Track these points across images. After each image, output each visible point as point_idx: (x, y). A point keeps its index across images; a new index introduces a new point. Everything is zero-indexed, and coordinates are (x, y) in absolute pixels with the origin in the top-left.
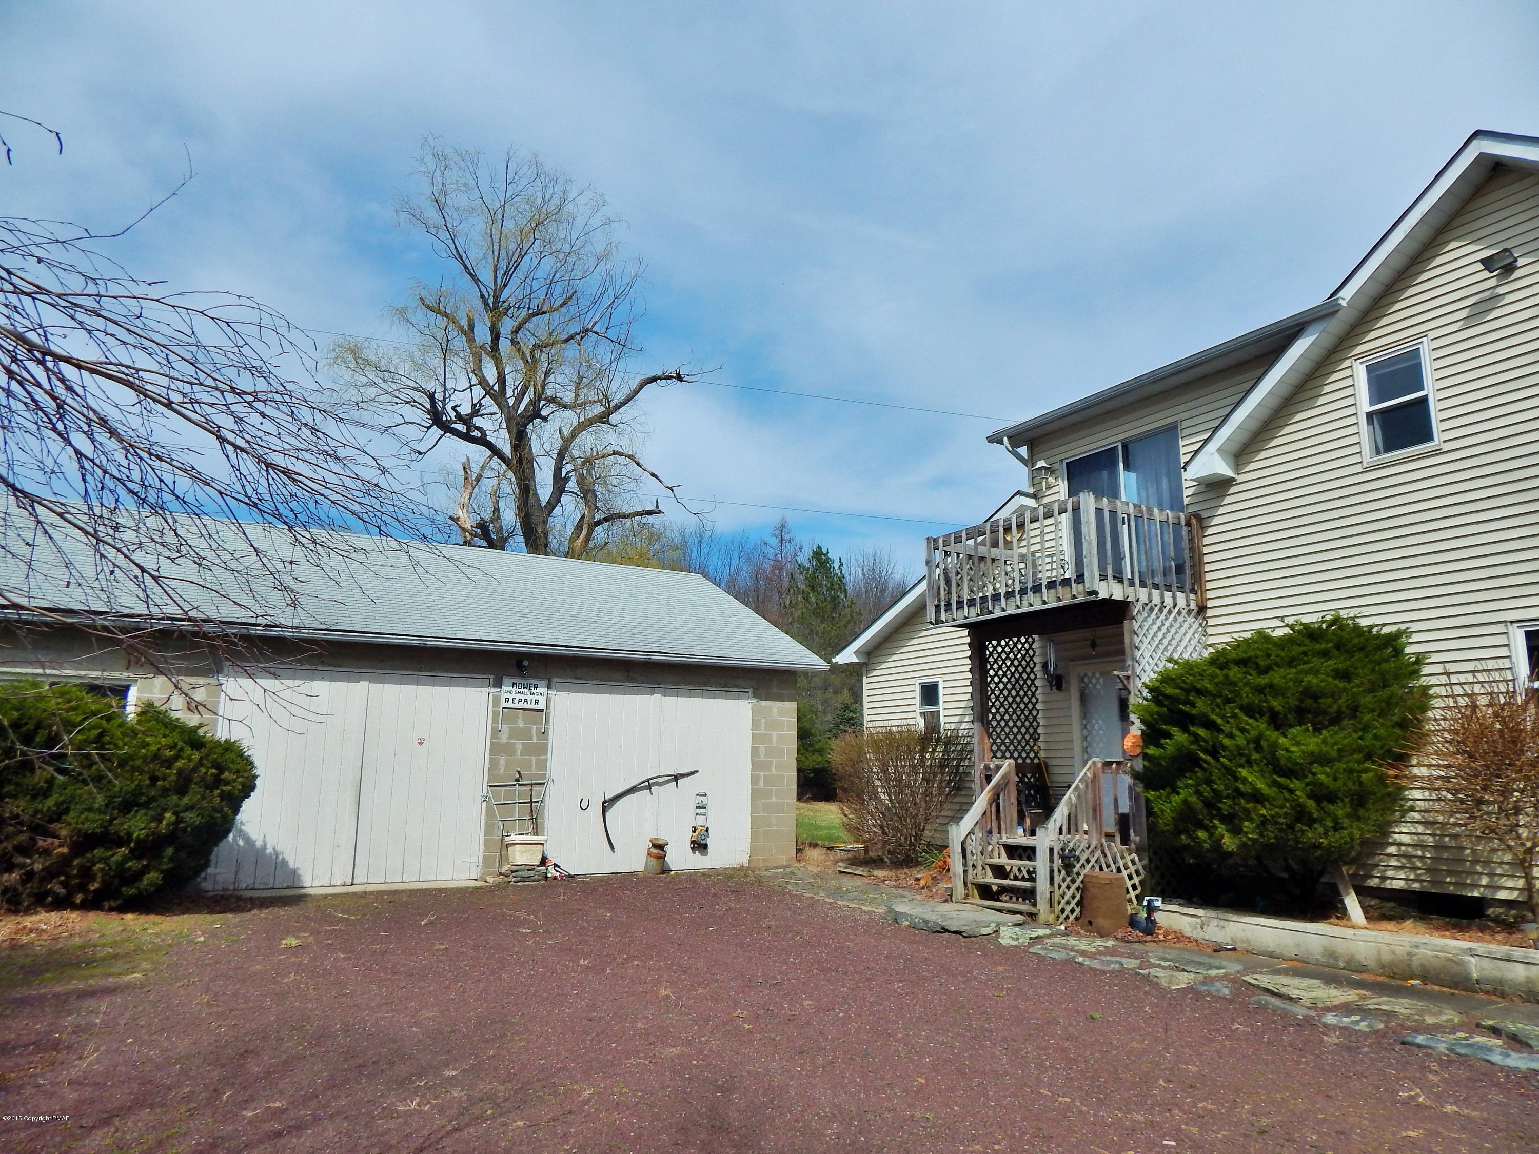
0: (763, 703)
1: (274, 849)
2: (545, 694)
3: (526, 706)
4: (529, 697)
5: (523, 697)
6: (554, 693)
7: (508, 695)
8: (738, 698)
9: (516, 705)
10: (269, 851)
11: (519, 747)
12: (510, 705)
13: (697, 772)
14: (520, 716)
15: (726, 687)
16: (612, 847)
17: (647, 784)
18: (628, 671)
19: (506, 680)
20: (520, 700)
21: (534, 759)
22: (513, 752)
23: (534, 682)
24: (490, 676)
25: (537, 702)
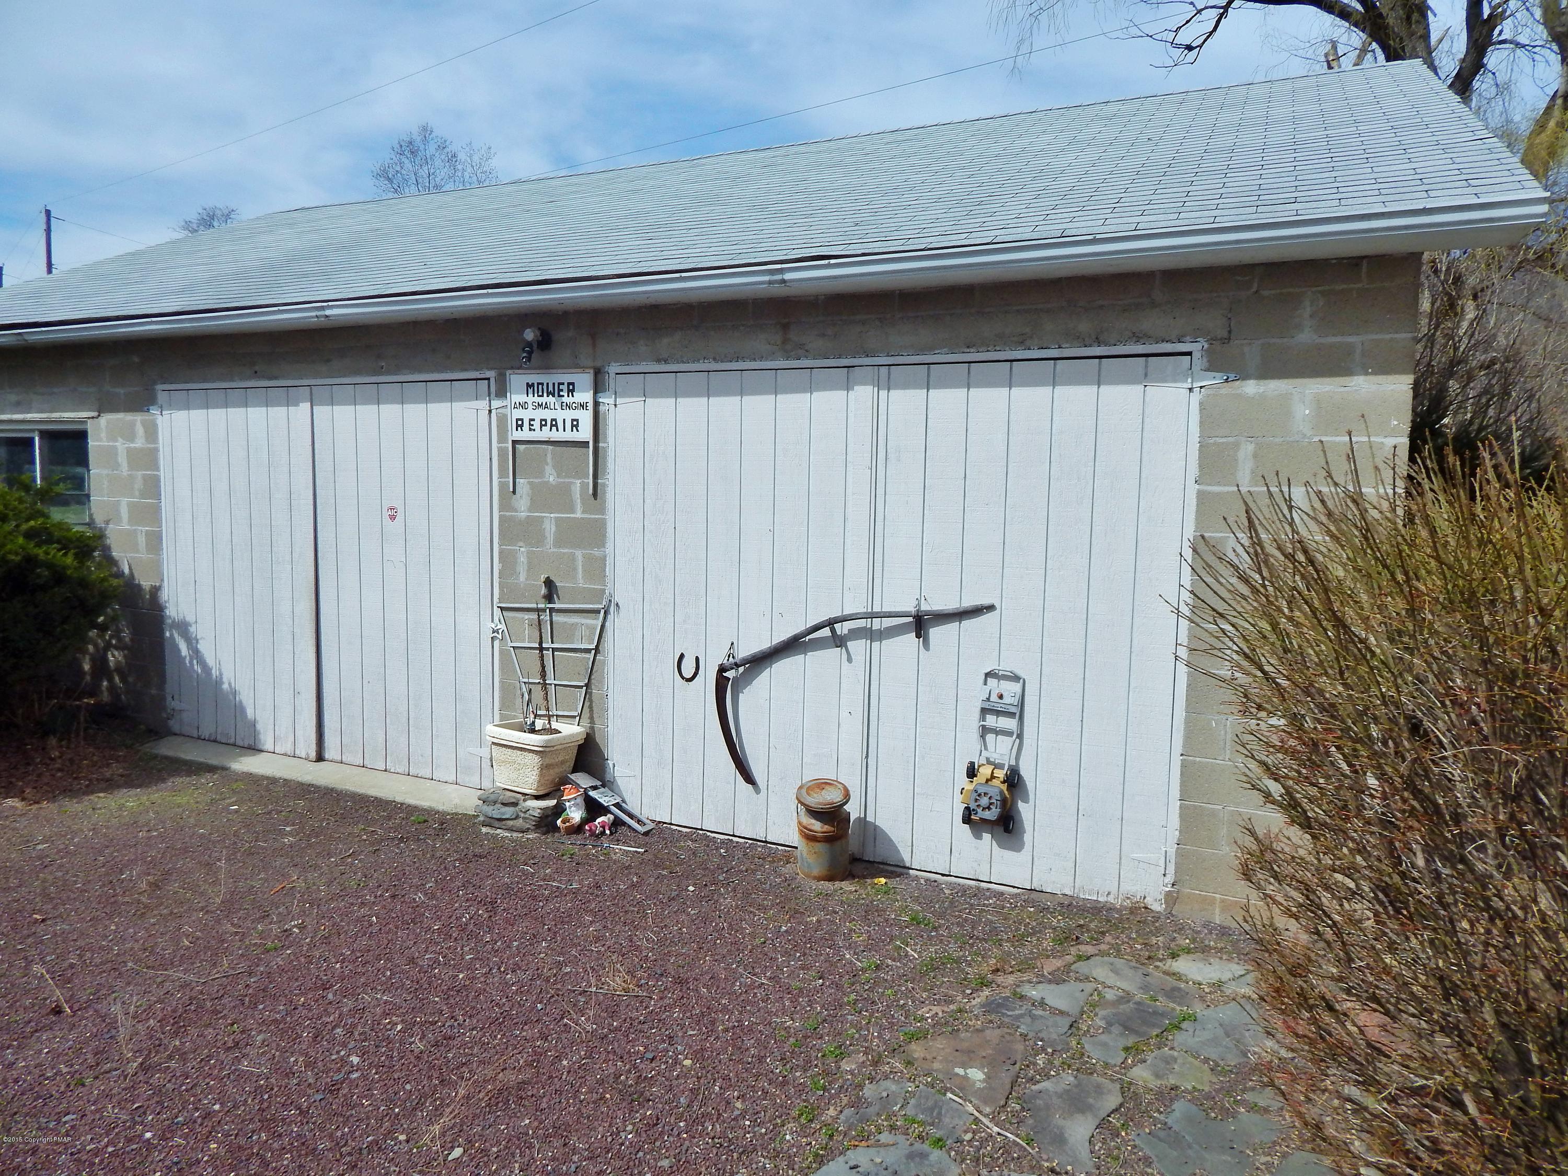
0: (1251, 387)
1: (230, 684)
2: (591, 406)
3: (556, 435)
4: (562, 415)
5: (548, 415)
6: (611, 401)
7: (518, 413)
8: (1145, 378)
9: (538, 435)
10: (225, 686)
11: (550, 528)
12: (525, 435)
13: (991, 608)
14: (549, 456)
15: (1099, 342)
16: (749, 778)
17: (826, 632)
18: (785, 327)
19: (517, 380)
20: (543, 423)
21: (579, 554)
22: (540, 539)
23: (566, 378)
24: (491, 374)
25: (575, 424)
